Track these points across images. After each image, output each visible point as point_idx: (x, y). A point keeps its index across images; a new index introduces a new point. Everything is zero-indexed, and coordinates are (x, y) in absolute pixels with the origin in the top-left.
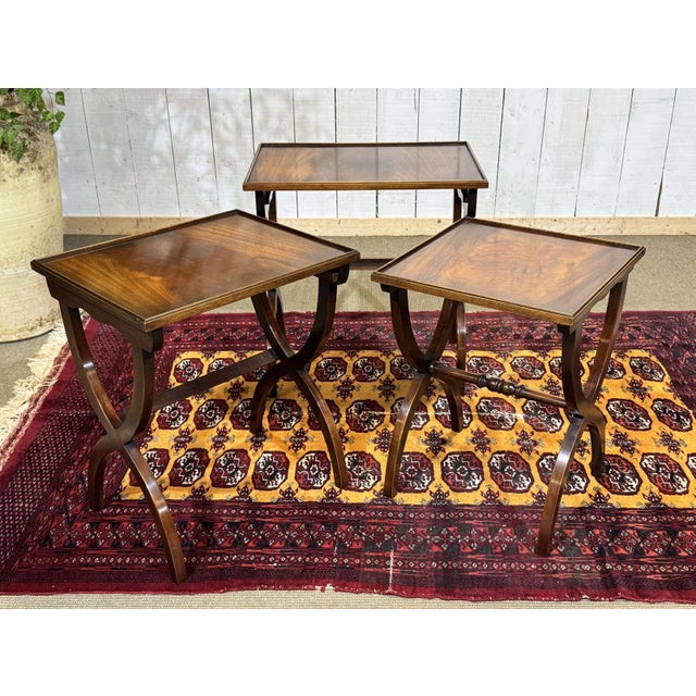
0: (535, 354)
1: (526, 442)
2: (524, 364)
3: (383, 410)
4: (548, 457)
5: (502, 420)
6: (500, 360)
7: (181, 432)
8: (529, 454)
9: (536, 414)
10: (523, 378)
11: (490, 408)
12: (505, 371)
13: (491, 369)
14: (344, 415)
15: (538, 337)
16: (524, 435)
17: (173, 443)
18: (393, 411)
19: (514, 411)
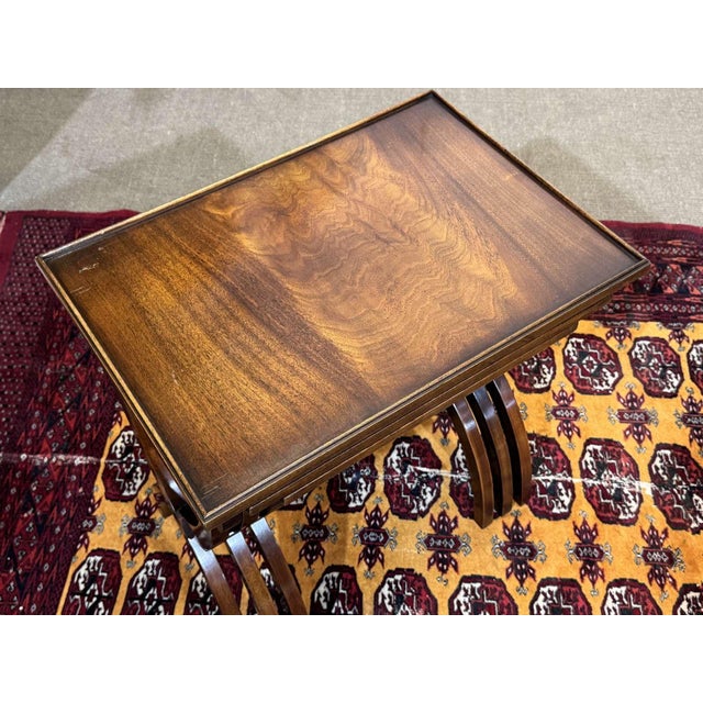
0: (665, 333)
1: (656, 556)
2: (650, 356)
3: (439, 465)
4: (691, 595)
5: (619, 497)
6: (613, 343)
7: (139, 508)
8: (662, 586)
9: (669, 485)
10: (650, 393)
11: (601, 467)
12: (621, 376)
13: (600, 367)
14: (381, 475)
15: (669, 291)
16: (653, 540)
17: (126, 537)
18: (454, 471)
19: (636, 475)
